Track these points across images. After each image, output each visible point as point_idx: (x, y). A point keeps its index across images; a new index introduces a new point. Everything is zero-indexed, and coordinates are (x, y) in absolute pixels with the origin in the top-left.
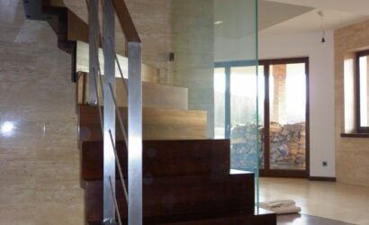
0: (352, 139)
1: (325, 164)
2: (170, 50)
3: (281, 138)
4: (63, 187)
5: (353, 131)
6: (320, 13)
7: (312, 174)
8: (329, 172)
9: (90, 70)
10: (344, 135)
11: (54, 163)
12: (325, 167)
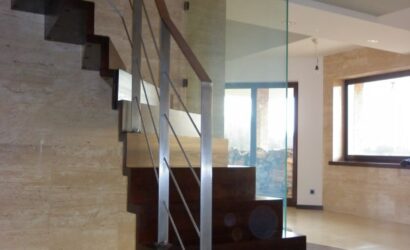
0: (340, 167)
1: (312, 192)
2: (184, 77)
3: (266, 165)
4: (77, 213)
5: (341, 159)
6: (314, 41)
7: (299, 202)
8: (316, 200)
9: (133, 99)
10: (331, 163)
11: (69, 188)
12: (312, 196)
